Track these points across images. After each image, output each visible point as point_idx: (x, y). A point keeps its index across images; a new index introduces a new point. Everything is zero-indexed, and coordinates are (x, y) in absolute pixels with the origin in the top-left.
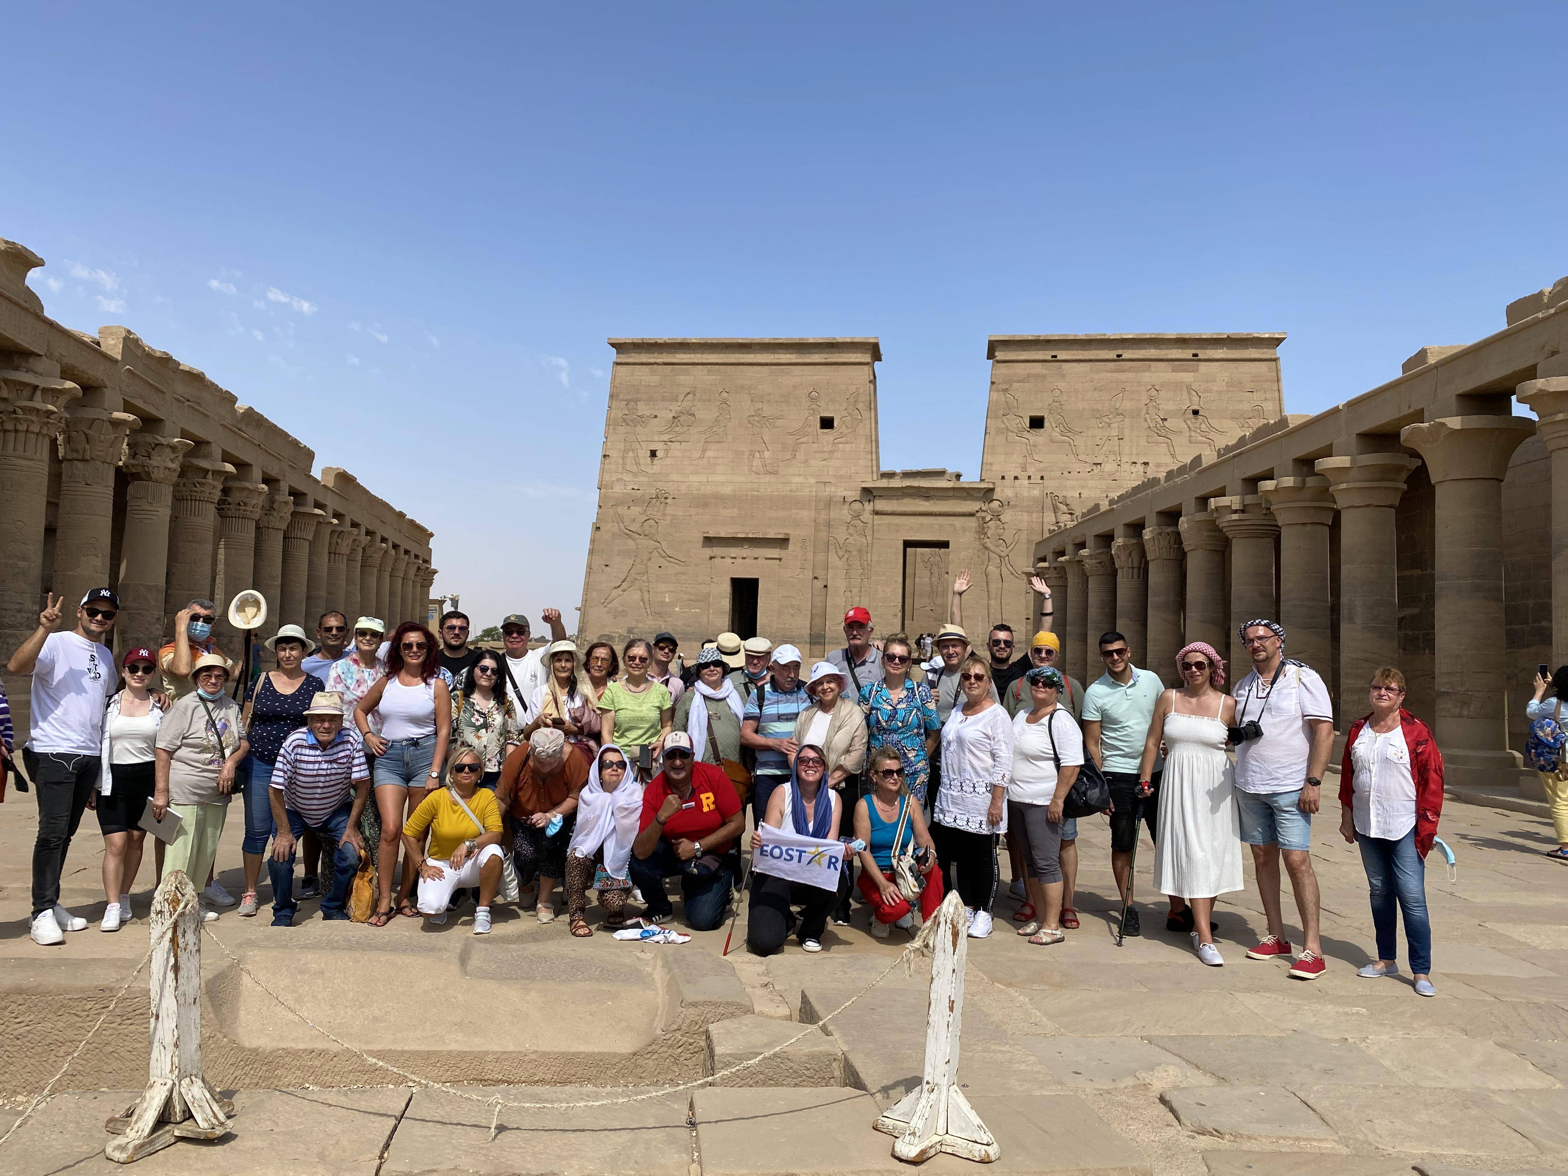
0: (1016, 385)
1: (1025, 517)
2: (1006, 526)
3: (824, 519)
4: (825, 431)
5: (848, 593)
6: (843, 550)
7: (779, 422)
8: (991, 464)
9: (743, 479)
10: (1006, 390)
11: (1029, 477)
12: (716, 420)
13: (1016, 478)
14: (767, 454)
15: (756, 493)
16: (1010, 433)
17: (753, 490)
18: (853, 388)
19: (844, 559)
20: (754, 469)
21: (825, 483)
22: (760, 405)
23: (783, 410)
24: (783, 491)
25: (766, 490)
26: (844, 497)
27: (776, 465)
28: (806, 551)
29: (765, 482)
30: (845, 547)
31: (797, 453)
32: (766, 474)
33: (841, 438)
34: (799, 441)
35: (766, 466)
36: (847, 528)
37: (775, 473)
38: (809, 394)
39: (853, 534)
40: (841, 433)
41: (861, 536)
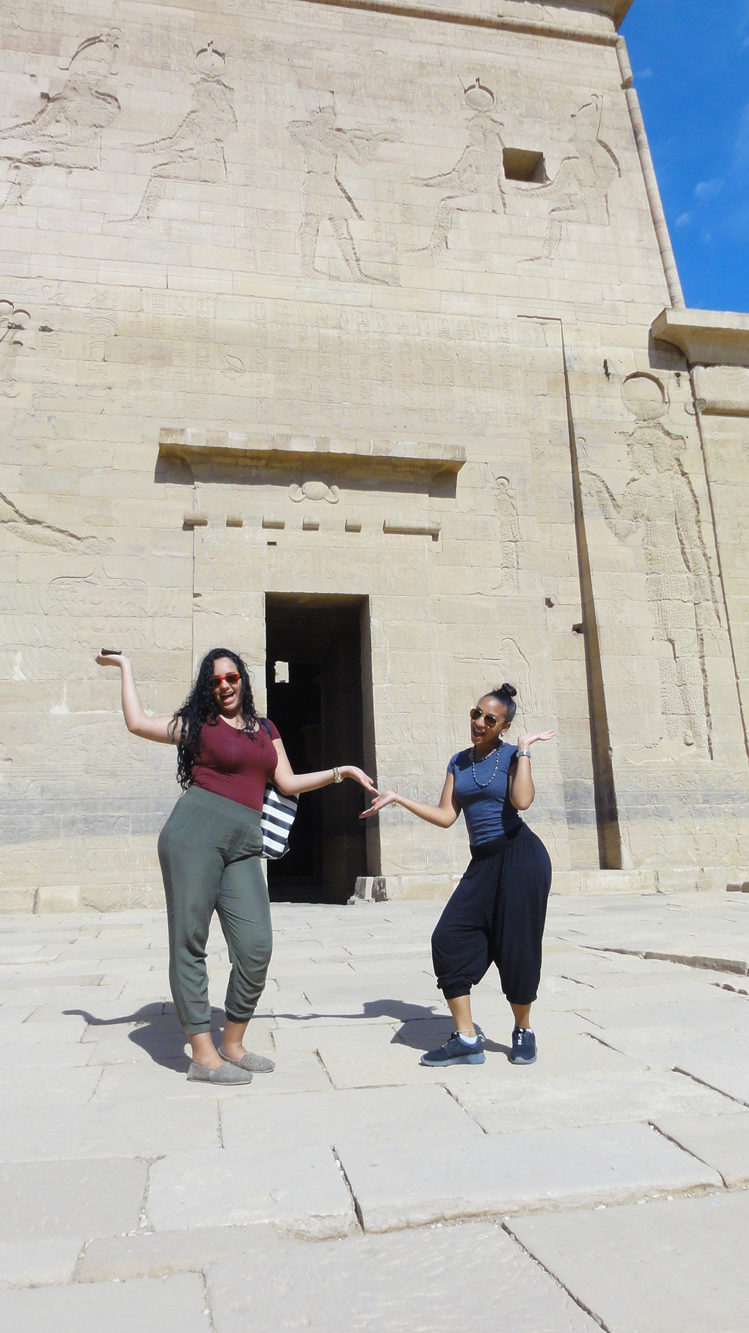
4: (525, 185)
6: (625, 513)
7: (384, 149)
12: (190, 119)
15: (334, 333)
17: (323, 322)
19: (634, 539)
20: (320, 264)
21: (544, 320)
22: (327, 100)
23: (393, 120)
24: (419, 334)
25: (366, 325)
26: (605, 362)
27: (387, 258)
28: (514, 512)
29: (359, 303)
30: (631, 505)
31: (450, 235)
32: (362, 281)
33: (572, 207)
34: (452, 203)
35: (358, 260)
36: (628, 449)
37: (390, 280)
38: (465, 91)
39: (647, 468)
40: (569, 195)
41: (672, 473)
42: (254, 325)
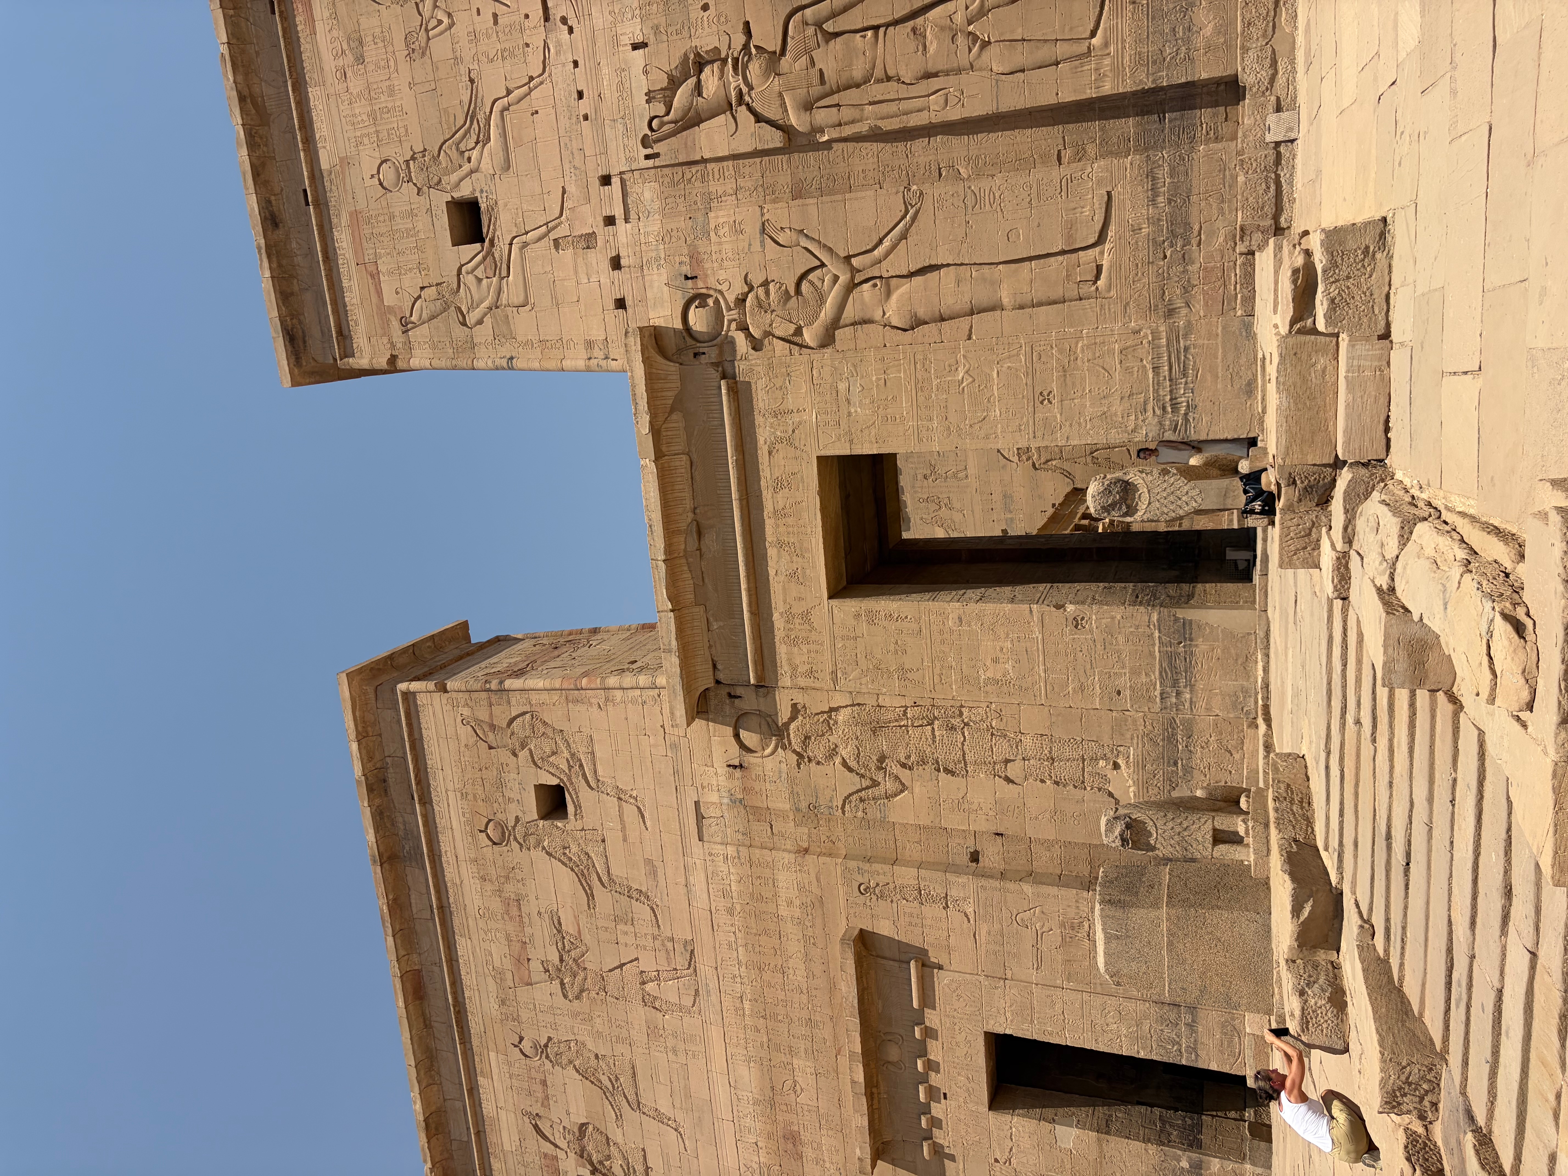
0: (389, 299)
1: (721, 216)
2: (757, 279)
3: (796, 825)
5: (1013, 771)
6: (879, 777)
7: (568, 926)
8: (590, 344)
9: (715, 1033)
10: (406, 325)
11: (610, 221)
12: (585, 1075)
13: (616, 263)
14: (647, 964)
15: (747, 1005)
16: (504, 300)
17: (739, 1011)
18: (465, 732)
19: (904, 775)
21: (700, 817)
22: (536, 966)
23: (539, 913)
24: (734, 933)
25: (735, 976)
26: (729, 766)
27: (669, 945)
28: (891, 886)
29: (715, 977)
30: (870, 770)
31: (635, 886)
32: (695, 970)
33: (581, 766)
34: (605, 879)
35: (675, 969)
36: (813, 764)
37: (689, 948)
38: (495, 843)
39: (829, 746)
40: (570, 767)
41: (832, 722)
42: (752, 1064)
